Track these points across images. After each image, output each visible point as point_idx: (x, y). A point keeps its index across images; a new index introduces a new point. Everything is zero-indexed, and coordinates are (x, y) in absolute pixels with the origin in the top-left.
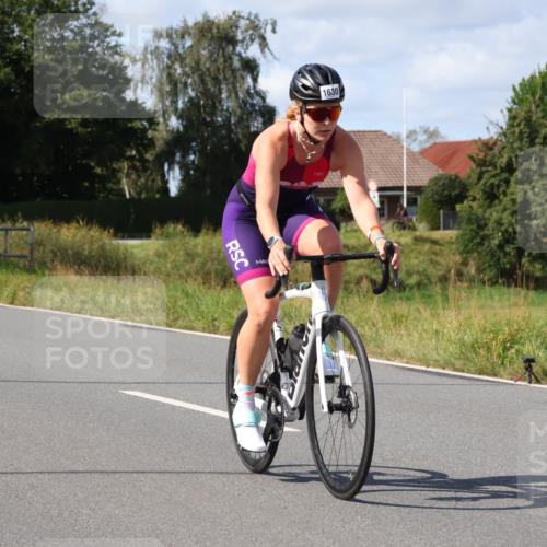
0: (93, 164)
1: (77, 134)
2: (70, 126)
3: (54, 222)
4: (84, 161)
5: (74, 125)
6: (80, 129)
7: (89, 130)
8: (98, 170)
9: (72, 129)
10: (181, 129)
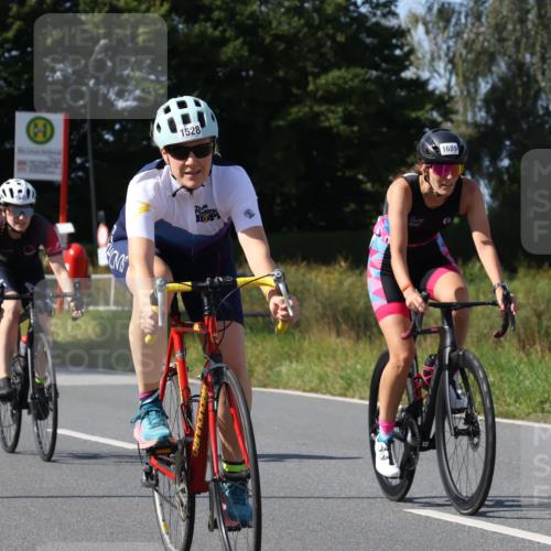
0: (360, 177)
1: (338, 134)
2: (327, 124)
3: (308, 264)
4: (348, 173)
5: (333, 122)
6: (342, 128)
7: (356, 128)
8: (369, 186)
9: (331, 128)
10: (490, 122)
